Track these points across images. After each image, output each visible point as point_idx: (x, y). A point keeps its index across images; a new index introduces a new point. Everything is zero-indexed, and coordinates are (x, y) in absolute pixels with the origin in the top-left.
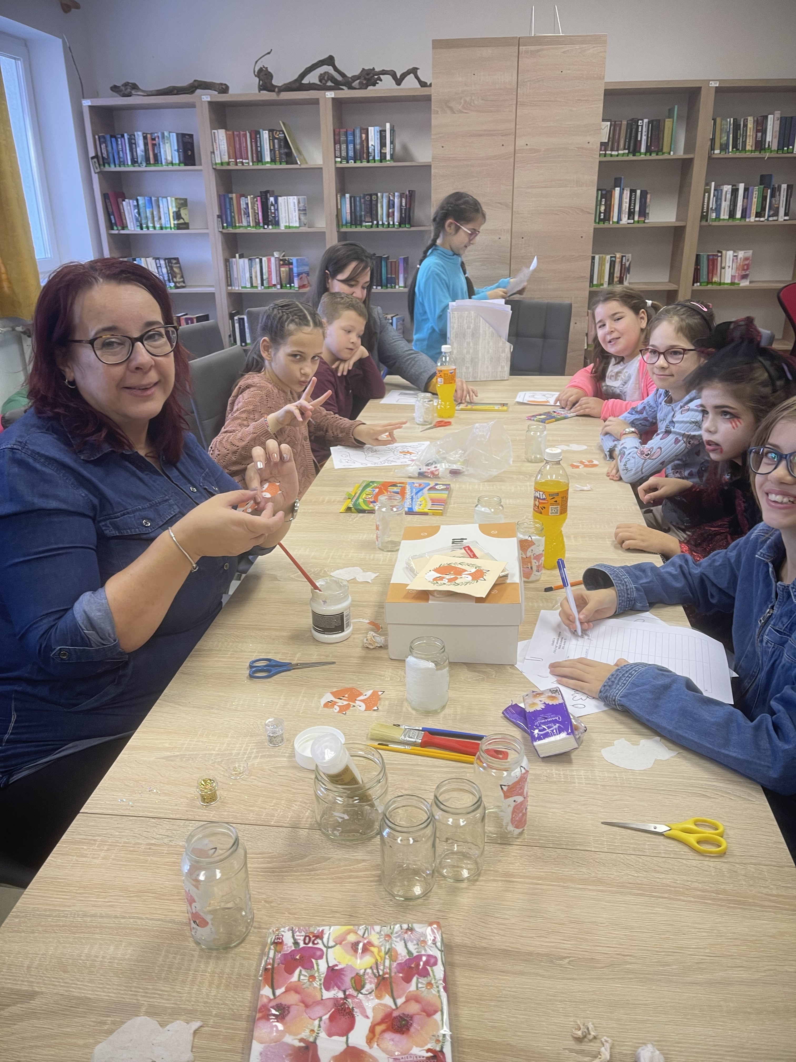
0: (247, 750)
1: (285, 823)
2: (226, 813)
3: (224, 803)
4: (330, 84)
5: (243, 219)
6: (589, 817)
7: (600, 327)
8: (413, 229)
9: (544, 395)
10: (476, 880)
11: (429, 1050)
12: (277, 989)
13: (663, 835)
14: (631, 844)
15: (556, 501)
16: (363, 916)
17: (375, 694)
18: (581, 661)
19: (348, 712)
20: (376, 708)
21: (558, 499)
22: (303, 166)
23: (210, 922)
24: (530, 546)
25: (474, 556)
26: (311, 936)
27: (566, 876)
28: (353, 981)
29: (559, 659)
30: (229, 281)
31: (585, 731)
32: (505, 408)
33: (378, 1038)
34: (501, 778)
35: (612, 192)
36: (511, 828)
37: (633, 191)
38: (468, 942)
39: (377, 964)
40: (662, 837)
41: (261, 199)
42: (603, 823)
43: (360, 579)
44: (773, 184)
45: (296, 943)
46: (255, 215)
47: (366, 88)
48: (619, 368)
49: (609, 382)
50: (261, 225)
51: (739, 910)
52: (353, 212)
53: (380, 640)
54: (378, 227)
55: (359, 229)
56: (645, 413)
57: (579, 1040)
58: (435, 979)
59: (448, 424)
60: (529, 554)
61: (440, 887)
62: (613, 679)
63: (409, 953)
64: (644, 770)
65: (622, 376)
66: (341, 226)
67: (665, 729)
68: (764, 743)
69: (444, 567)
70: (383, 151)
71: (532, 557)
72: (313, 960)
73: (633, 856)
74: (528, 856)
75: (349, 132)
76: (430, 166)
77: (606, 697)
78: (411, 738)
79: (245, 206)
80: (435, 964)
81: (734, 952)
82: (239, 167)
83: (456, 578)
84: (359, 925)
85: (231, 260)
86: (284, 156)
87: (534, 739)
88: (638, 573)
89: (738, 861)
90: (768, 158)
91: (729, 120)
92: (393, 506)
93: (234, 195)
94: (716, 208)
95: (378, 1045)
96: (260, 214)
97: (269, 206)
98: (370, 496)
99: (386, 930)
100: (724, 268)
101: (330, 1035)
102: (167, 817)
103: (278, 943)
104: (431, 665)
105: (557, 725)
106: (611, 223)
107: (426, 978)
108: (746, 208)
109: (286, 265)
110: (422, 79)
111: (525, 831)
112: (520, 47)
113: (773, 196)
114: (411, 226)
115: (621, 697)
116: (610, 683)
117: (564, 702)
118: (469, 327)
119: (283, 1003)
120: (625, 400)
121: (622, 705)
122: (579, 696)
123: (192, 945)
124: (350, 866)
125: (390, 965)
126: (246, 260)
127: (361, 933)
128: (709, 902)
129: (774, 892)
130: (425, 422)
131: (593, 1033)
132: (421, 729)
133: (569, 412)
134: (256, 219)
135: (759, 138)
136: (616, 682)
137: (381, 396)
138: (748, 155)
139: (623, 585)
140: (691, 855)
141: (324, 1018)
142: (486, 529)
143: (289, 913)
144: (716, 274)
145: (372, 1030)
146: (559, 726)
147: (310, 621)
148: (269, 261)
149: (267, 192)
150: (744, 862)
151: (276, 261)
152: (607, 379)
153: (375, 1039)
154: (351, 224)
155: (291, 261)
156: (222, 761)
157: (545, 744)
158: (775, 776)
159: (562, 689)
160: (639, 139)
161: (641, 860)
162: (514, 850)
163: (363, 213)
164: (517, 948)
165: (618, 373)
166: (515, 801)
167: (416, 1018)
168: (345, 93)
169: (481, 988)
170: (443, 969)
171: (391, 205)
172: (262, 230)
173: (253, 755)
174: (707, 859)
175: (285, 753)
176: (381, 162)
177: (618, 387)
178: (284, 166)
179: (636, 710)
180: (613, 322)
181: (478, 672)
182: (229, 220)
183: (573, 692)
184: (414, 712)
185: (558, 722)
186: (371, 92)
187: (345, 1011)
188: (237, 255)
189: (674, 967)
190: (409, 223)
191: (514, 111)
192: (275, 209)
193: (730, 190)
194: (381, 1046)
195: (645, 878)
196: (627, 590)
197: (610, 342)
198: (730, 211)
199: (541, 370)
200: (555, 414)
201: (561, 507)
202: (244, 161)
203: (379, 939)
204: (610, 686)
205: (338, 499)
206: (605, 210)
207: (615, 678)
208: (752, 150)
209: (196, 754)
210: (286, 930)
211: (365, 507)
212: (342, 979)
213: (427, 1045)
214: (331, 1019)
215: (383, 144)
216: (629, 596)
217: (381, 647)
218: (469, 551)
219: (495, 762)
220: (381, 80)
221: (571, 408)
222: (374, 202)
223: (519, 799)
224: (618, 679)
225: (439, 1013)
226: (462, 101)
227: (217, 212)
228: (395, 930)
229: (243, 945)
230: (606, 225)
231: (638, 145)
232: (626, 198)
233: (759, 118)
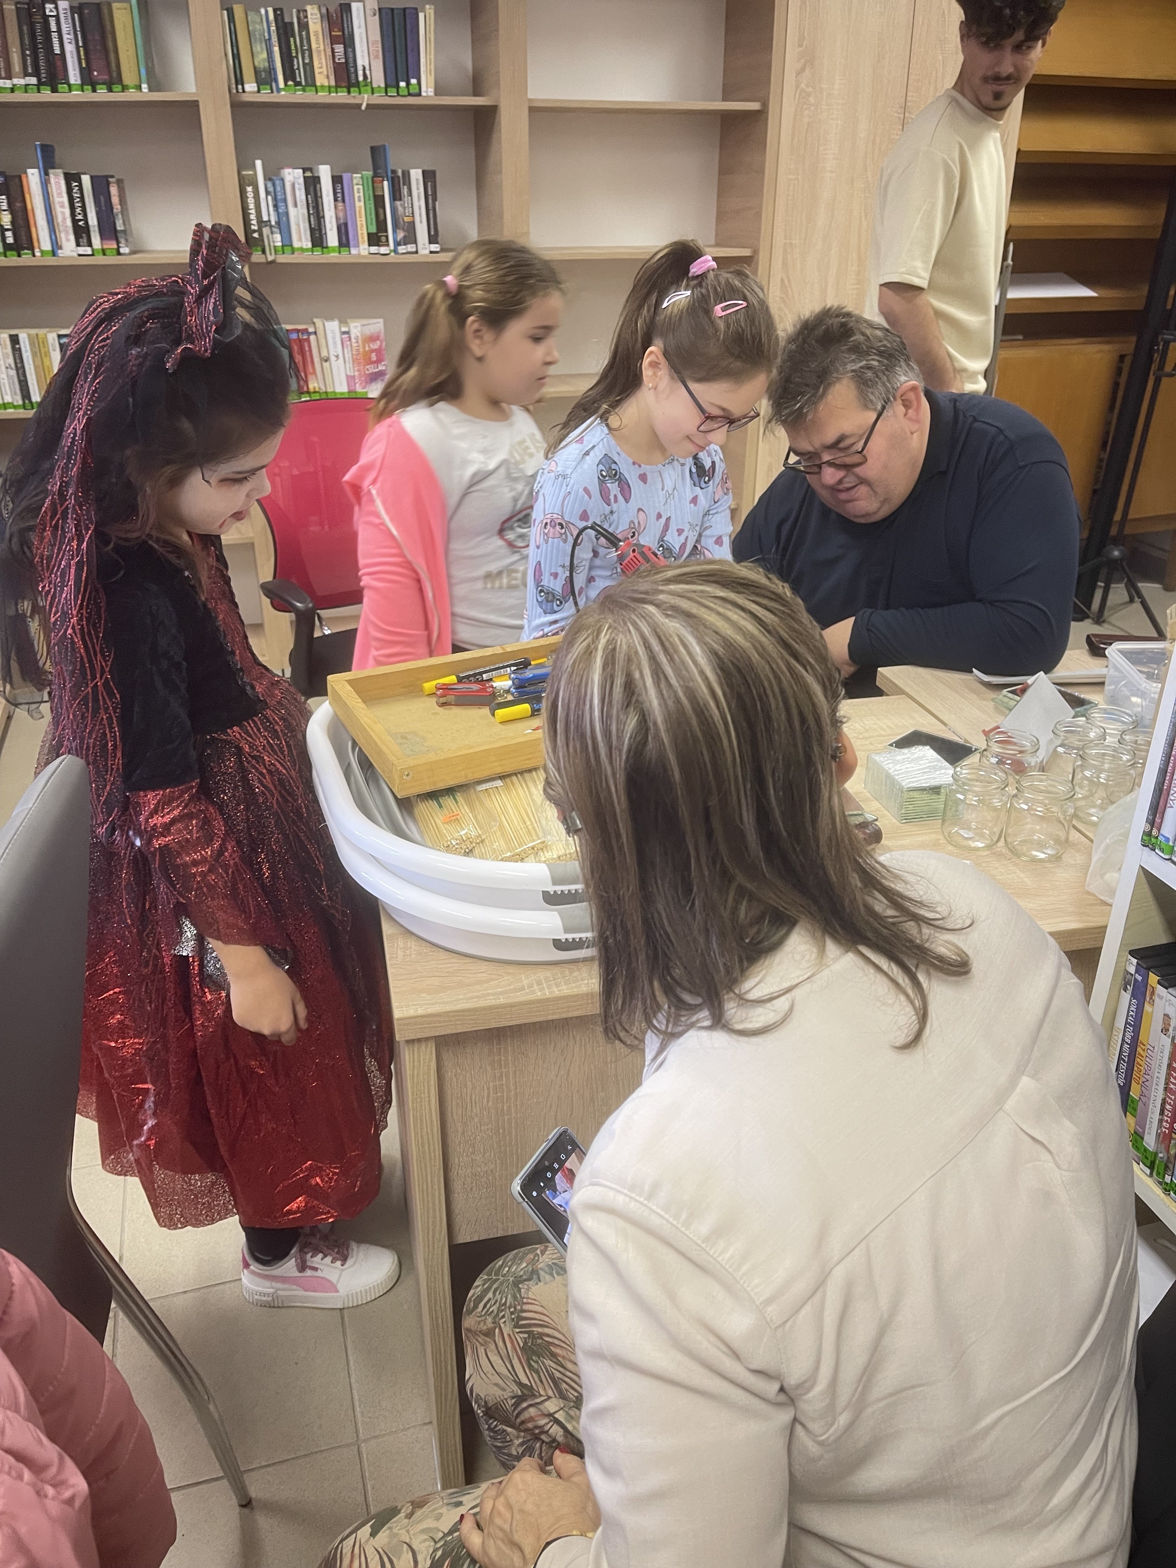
35: (20, 177)
37: (71, 178)
44: (391, 167)
90: (369, 106)
91: (263, 11)
94: (278, 223)
100: (327, 360)
106: (38, 254)
108: (346, 224)
113: (396, 195)
135: (340, 58)
138: (322, 97)
144: (314, 372)
160: (57, 51)
193: (301, 180)
198: (312, 230)
206: (13, 222)
208: (330, 87)
230: (26, 259)
231: (59, 63)
232: (60, 195)
233: (331, 10)
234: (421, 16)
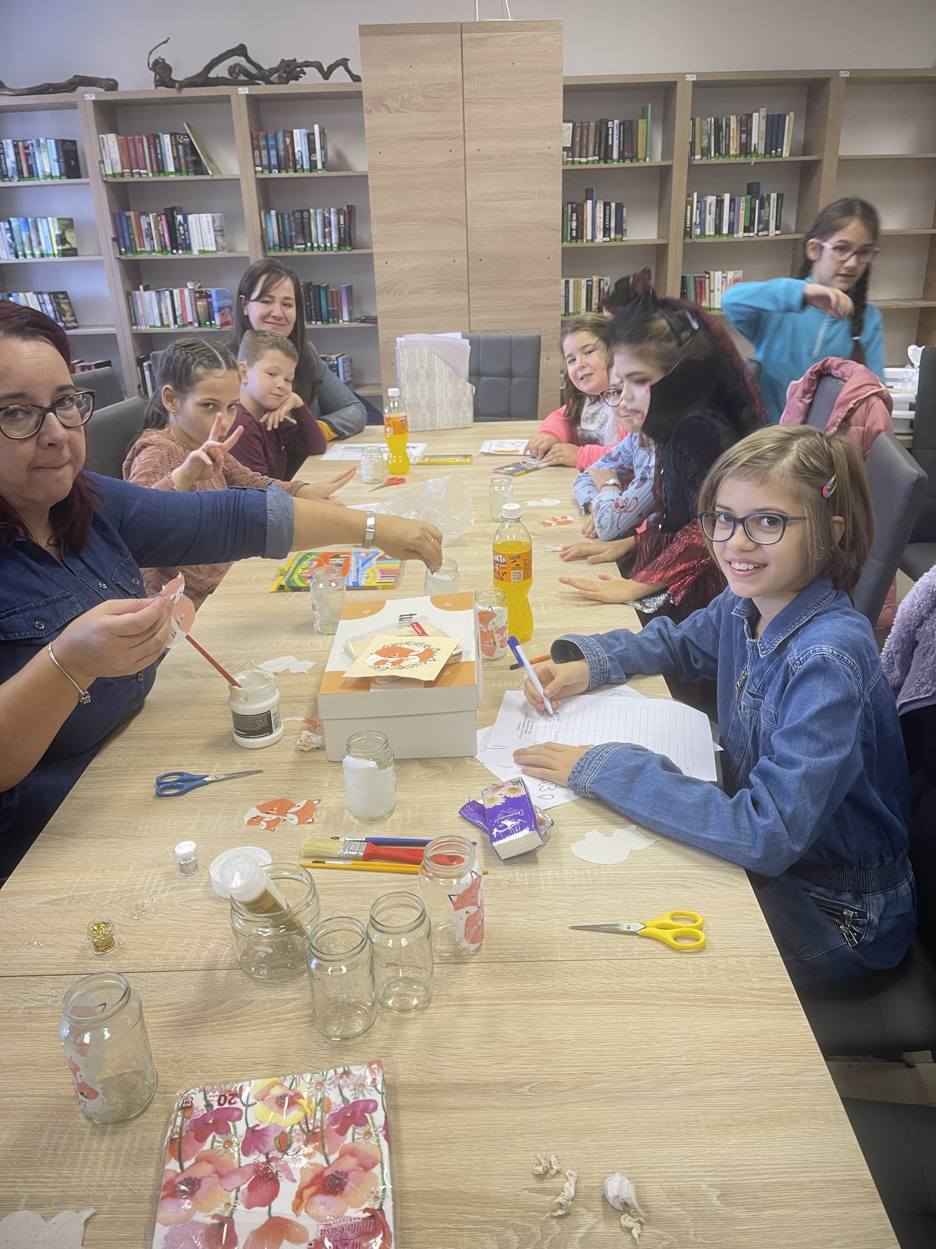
0: (153, 883)
1: (197, 965)
2: (125, 962)
3: (123, 949)
4: (242, 77)
5: (146, 243)
6: (556, 922)
7: (570, 362)
8: (355, 252)
9: (513, 444)
10: (427, 1008)
11: (366, 1210)
12: (185, 1161)
13: (637, 934)
14: (602, 948)
15: (518, 565)
16: (292, 1065)
17: (309, 803)
18: (548, 746)
19: (277, 828)
20: (311, 820)
21: (520, 562)
22: (215, 177)
23: (100, 1092)
24: (491, 619)
25: (424, 633)
26: (227, 1095)
27: (529, 992)
28: (277, 1142)
29: (524, 744)
30: (133, 319)
31: (552, 825)
32: (468, 460)
33: (307, 1204)
34: (450, 887)
35: (583, 205)
36: (465, 944)
37: (607, 205)
38: (414, 1079)
39: (306, 1117)
40: (636, 937)
41: (167, 217)
42: (571, 928)
43: (294, 670)
44: (761, 193)
45: (209, 1105)
46: (160, 238)
47: (287, 83)
48: (595, 408)
49: (584, 425)
50: (169, 249)
51: (718, 1009)
52: (281, 233)
53: (316, 739)
54: (313, 250)
55: (290, 253)
56: (620, 460)
57: (540, 1177)
58: (374, 1127)
59: (401, 481)
60: (490, 627)
61: (384, 1020)
62: (582, 764)
63: (345, 1100)
64: (619, 864)
65: (599, 418)
66: (267, 249)
67: (640, 815)
68: (744, 822)
69: (388, 648)
70: (312, 159)
71: (495, 631)
72: (230, 1123)
73: (603, 961)
74: (486, 974)
75: (270, 136)
76: (366, 177)
77: (576, 785)
78: (352, 851)
79: (146, 227)
80: (375, 1109)
81: (714, 1058)
82: (136, 178)
83: (402, 661)
84: (285, 1076)
85: (133, 293)
86: (191, 165)
87: (493, 839)
88: (611, 641)
89: (718, 955)
90: (755, 163)
91: (709, 120)
92: (331, 581)
93: (132, 214)
94: (700, 223)
95: (306, 1211)
96: (166, 236)
97: (177, 226)
98: (307, 571)
99: (318, 1077)
100: (713, 291)
101: (249, 1206)
102: (51, 972)
103: (187, 1108)
104: (373, 764)
105: (519, 820)
106: (585, 241)
107: (363, 1127)
108: (733, 223)
109: (204, 298)
110: (354, 73)
111: (483, 946)
112: (464, 35)
113: (762, 207)
114: (353, 248)
115: (591, 784)
116: (579, 769)
117: (528, 794)
118: (422, 367)
119: (193, 1176)
120: (603, 446)
121: (593, 793)
122: (546, 786)
123: (83, 1121)
124: (277, 1007)
125: (322, 1117)
126: (153, 293)
127: (287, 1084)
128: (686, 1003)
129: (757, 986)
130: (375, 480)
131: (555, 1167)
132: (364, 839)
133: (541, 462)
134: (161, 241)
135: (744, 141)
136: (586, 766)
137: (321, 451)
138: (732, 160)
139: (595, 655)
140: (668, 953)
141: (242, 1188)
142: (438, 602)
143: (202, 1072)
144: (705, 298)
145: (299, 1195)
146: (521, 822)
147: (231, 724)
148: (182, 293)
149: (173, 209)
150: (724, 955)
151: (190, 293)
152: (582, 422)
153: (303, 1205)
154: (280, 247)
155: (209, 293)
156: (121, 899)
157: (505, 844)
158: (758, 856)
159: (526, 779)
160: (610, 143)
161: (612, 965)
162: (470, 969)
163: (293, 234)
164: (471, 1080)
165: (594, 415)
166: (467, 912)
167: (352, 1175)
168: (262, 89)
169: (429, 1131)
170: (383, 1114)
171: (326, 223)
172: (170, 256)
173: (160, 889)
174: (685, 956)
175: (200, 882)
176: (311, 171)
177: (595, 431)
178: (192, 177)
179: (608, 797)
180: (584, 356)
181: (432, 768)
182: (128, 243)
183: (540, 782)
184: (356, 821)
185: (520, 817)
186: (293, 87)
187: (267, 1176)
188: (141, 287)
189: (647, 1081)
190: (350, 244)
191: (461, 110)
192: (184, 230)
193: (715, 202)
194: (310, 1212)
195: (616, 984)
196: (599, 660)
197: (582, 379)
198: (716, 226)
199: (508, 415)
200: (525, 465)
201: (524, 572)
202: (142, 171)
203: (309, 1088)
204: (579, 772)
205: (269, 576)
206: (577, 227)
207: (585, 763)
208: (736, 155)
209: (89, 894)
210: (197, 1092)
211: (301, 584)
212: (264, 1140)
213: (363, 1204)
214: (251, 1188)
215: (312, 150)
216: (602, 668)
217: (318, 748)
218: (417, 628)
219: (443, 870)
220: (305, 74)
221: (543, 457)
222: (306, 221)
223: (473, 909)
224: (587, 763)
225: (379, 1165)
226: (399, 98)
227: (111, 234)
228: (329, 1076)
229: (145, 1114)
230: (579, 244)
231: (610, 150)
232: (600, 213)
233: (743, 117)
234: (787, 118)
